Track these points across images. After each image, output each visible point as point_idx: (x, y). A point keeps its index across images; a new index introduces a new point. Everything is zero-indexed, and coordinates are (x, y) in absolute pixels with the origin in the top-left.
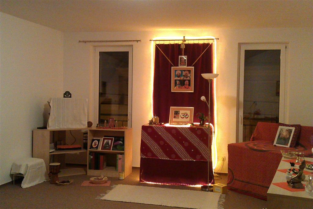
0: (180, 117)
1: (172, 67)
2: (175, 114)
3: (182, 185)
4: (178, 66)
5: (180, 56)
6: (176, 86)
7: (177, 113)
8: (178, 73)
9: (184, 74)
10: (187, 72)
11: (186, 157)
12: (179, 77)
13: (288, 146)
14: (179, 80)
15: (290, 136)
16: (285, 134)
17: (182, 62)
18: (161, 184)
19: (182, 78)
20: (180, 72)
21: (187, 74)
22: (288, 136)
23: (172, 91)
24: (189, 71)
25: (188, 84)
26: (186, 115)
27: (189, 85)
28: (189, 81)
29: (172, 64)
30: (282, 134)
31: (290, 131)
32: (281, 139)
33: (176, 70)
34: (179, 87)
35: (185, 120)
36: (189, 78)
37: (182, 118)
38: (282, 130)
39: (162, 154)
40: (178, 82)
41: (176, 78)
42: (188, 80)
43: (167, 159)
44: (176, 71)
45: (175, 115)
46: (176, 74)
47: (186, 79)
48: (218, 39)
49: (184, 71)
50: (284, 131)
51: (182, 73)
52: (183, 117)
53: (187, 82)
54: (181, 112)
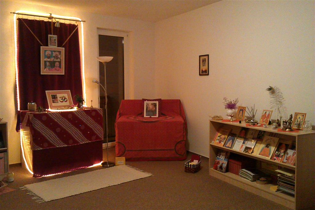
0: (59, 101)
1: (41, 47)
2: (52, 98)
3: (81, 169)
4: (48, 46)
5: (49, 35)
6: (45, 68)
7: (54, 97)
8: (48, 53)
9: (54, 55)
10: (58, 53)
11: (83, 140)
12: (49, 58)
13: (157, 116)
14: (49, 61)
15: (156, 108)
16: (151, 107)
17: (52, 42)
18: (60, 173)
19: (52, 59)
20: (50, 53)
21: (57, 55)
22: (155, 109)
23: (42, 74)
24: (60, 52)
25: (58, 65)
26: (65, 99)
27: (60, 67)
28: (60, 62)
29: (41, 43)
30: (149, 108)
31: (155, 105)
32: (149, 111)
33: (47, 51)
34: (49, 69)
35: (64, 104)
36: (59, 60)
37: (61, 102)
38: (147, 105)
39: (60, 141)
40: (48, 63)
41: (46, 59)
42: (58, 62)
43: (64, 146)
44: (45, 51)
45: (53, 100)
46: (46, 54)
47: (56, 60)
48: (85, 21)
49: (55, 51)
50: (150, 105)
51: (52, 54)
52: (62, 100)
53: (58, 63)
54: (59, 96)
